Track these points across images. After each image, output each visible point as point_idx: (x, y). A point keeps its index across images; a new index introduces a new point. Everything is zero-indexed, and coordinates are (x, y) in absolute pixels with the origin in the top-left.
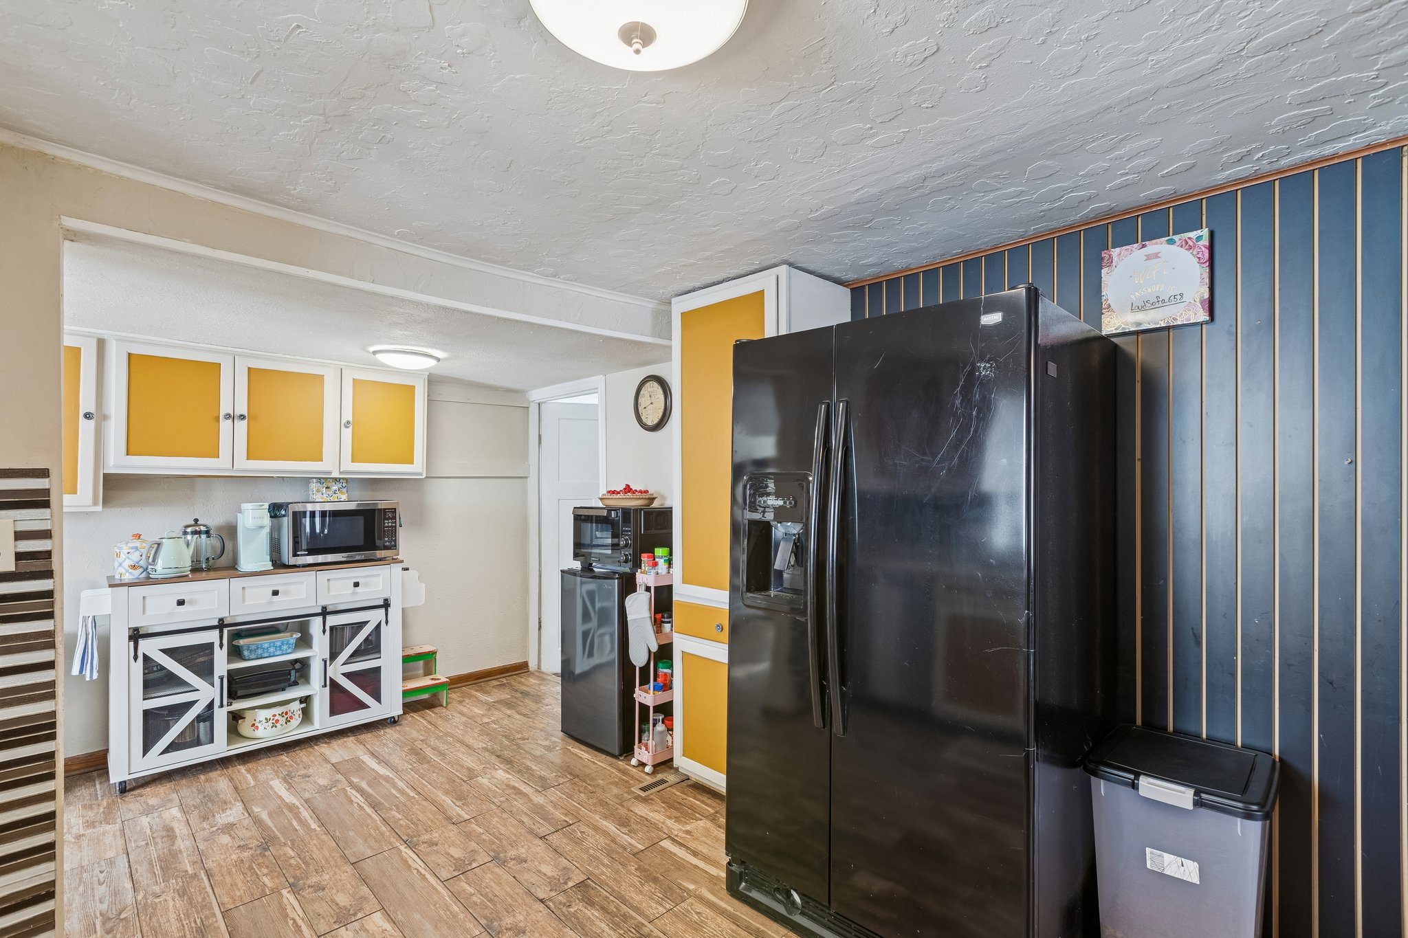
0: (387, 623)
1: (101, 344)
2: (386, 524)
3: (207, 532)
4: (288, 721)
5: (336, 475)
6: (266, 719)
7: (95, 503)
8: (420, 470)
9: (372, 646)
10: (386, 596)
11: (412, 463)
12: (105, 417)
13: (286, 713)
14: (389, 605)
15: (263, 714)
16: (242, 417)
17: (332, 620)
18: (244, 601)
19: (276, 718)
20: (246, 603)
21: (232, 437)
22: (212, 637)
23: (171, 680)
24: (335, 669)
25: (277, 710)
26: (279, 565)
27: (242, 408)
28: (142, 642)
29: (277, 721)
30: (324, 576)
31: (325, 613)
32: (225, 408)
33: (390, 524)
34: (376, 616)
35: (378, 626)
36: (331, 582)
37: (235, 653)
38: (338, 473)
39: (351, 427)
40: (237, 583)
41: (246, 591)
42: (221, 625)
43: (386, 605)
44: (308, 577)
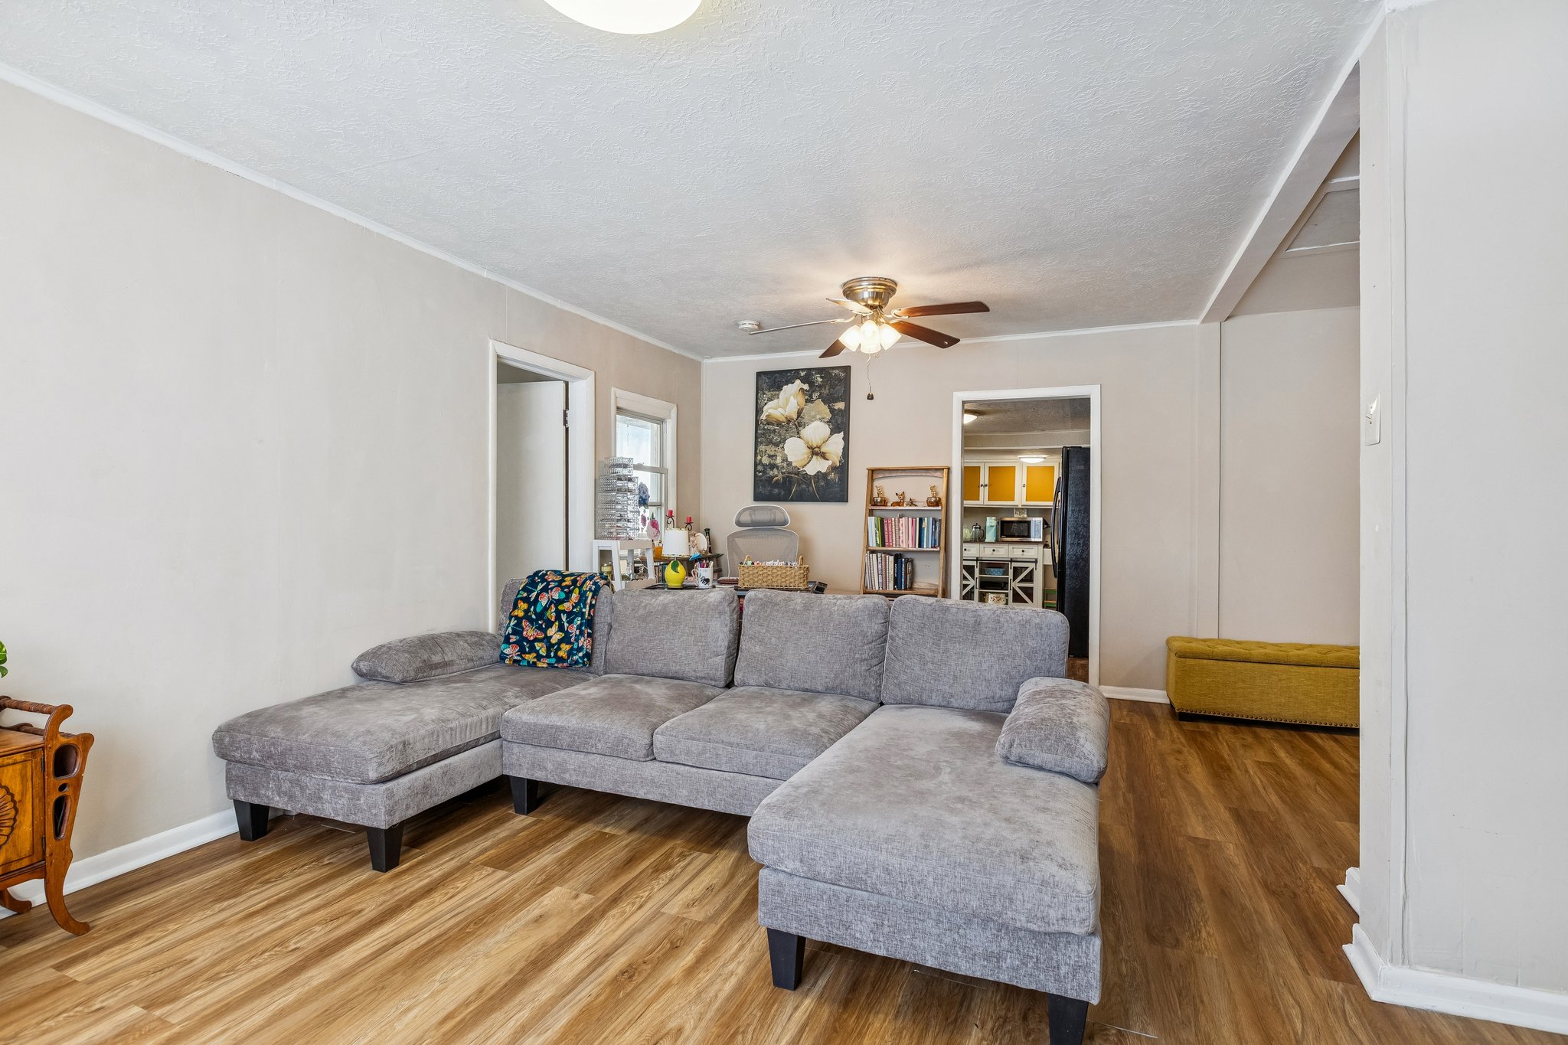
3: (980, 528)
5: (1020, 506)
9: (1029, 578)
10: (1036, 557)
15: (991, 596)
16: (986, 485)
17: (1014, 564)
19: (995, 599)
21: (984, 493)
22: (974, 563)
23: (965, 578)
24: (1016, 585)
25: (995, 595)
26: (997, 541)
27: (987, 482)
30: (1011, 546)
31: (1012, 561)
32: (982, 483)
34: (1031, 566)
35: (1033, 570)
36: (1014, 549)
37: (981, 572)
38: (1017, 506)
39: (1025, 486)
40: (982, 545)
42: (977, 560)
43: (1036, 562)
44: (1006, 546)
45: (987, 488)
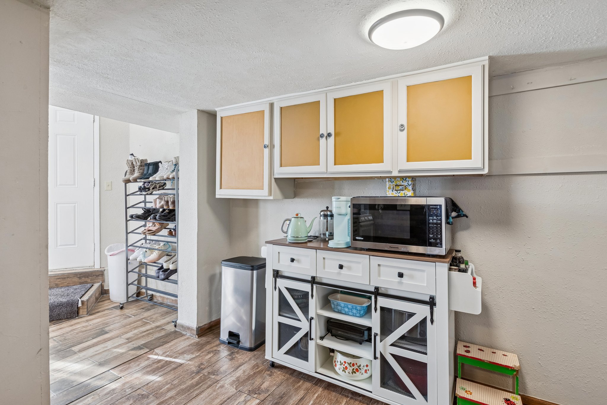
0: (432, 321)
1: (272, 105)
2: (431, 221)
4: (353, 372)
5: (395, 174)
6: (340, 362)
7: (270, 194)
8: (480, 165)
9: (418, 339)
10: (433, 294)
11: (470, 158)
12: (274, 146)
13: (353, 365)
14: (435, 304)
17: (382, 302)
18: (324, 268)
19: (346, 365)
20: (326, 270)
21: (326, 150)
22: (306, 287)
23: (290, 309)
24: (385, 346)
25: (349, 360)
26: (351, 248)
27: (331, 130)
28: (278, 280)
29: (346, 368)
30: (375, 261)
31: (377, 292)
32: (322, 131)
33: (435, 221)
34: (422, 311)
35: (424, 322)
36: (382, 268)
37: (326, 303)
38: (397, 172)
39: (405, 132)
40: (320, 254)
41: (326, 260)
42: (313, 281)
43: (432, 303)
45: (331, 140)
